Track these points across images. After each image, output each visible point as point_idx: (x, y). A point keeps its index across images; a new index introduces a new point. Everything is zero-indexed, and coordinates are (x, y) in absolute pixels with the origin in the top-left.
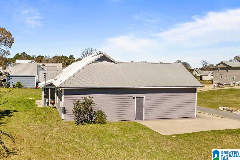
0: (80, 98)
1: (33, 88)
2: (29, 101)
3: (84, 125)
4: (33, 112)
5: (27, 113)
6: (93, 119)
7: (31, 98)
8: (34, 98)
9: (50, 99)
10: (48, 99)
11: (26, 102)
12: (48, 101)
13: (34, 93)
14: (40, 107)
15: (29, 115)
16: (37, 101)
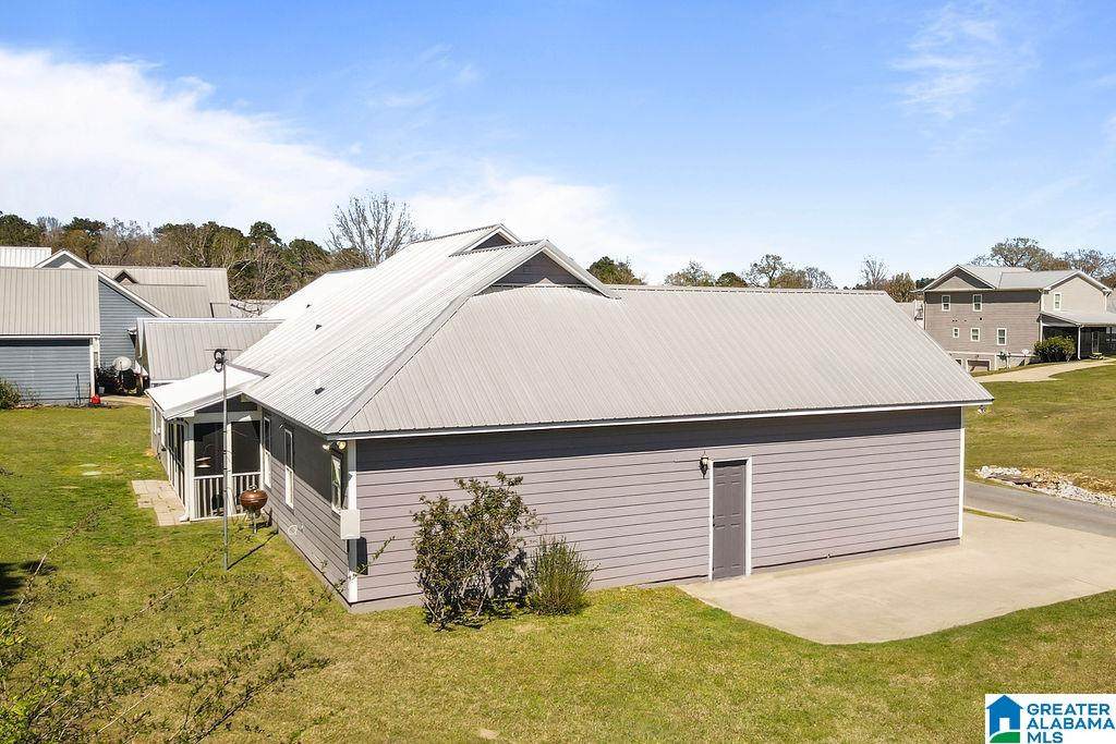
0: (450, 485)
1: (76, 406)
2: (88, 487)
3: (478, 627)
4: (146, 565)
5: (119, 577)
6: (512, 590)
7: (95, 469)
8: (112, 471)
9: (230, 478)
10: (221, 479)
11: (74, 497)
12: (221, 492)
13: (97, 434)
14: (175, 530)
15: (130, 583)
16: (138, 486)
